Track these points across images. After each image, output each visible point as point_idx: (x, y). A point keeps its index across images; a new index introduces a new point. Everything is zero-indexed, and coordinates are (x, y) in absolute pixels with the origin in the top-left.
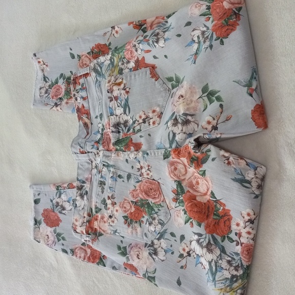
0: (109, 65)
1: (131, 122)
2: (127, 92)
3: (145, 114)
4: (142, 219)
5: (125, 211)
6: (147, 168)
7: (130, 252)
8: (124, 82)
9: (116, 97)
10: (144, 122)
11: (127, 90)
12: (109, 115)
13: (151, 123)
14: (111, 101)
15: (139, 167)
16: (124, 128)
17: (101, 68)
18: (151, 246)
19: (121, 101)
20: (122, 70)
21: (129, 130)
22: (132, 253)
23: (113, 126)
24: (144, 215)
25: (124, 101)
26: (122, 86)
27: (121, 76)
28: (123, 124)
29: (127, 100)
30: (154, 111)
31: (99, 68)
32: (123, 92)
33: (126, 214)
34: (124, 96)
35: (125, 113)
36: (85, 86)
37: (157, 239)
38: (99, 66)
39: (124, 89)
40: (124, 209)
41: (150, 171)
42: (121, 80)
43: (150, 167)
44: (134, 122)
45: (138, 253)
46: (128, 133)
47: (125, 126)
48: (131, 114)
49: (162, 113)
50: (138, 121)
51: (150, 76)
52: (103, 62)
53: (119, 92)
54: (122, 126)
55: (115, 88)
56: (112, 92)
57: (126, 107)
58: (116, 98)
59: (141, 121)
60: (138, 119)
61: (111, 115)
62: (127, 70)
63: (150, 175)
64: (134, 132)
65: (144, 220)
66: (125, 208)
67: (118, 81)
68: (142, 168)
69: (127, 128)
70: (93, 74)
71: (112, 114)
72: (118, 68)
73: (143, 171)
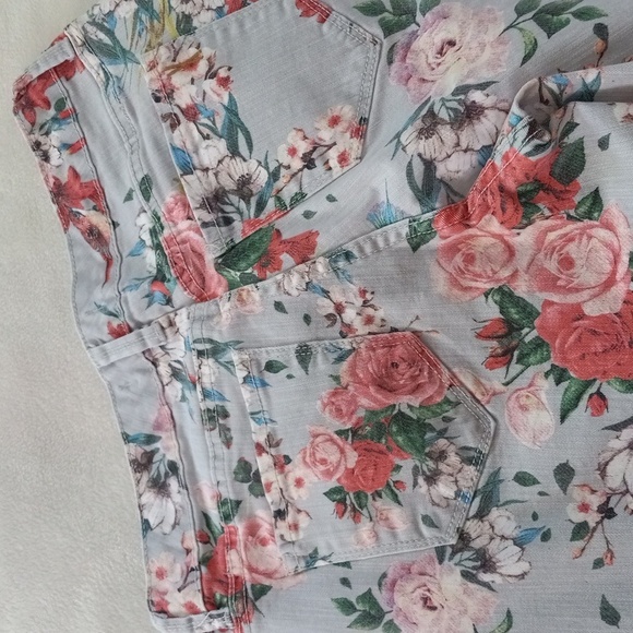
0: (136, 15)
1: (262, 177)
2: (225, 82)
3: (305, 138)
4: (396, 477)
5: (329, 474)
6: (359, 302)
7: (391, 602)
8: (207, 51)
9: (189, 108)
10: (309, 163)
11: (223, 73)
12: (179, 172)
13: (334, 163)
14: (173, 127)
15: (331, 310)
16: (243, 205)
17: (110, 33)
18: (461, 550)
19: (212, 117)
20: (187, 18)
21: (261, 206)
22: (400, 601)
23: (202, 206)
24: (398, 461)
25: (223, 113)
26: (202, 67)
27: (190, 38)
28: (234, 192)
29: (231, 110)
30: (335, 121)
31: (102, 36)
32: (210, 85)
33: (332, 483)
34: (215, 98)
35: (234, 152)
36: (68, 106)
37: (475, 517)
38: (101, 28)
39: (211, 74)
40: (322, 468)
41: (372, 306)
42: (193, 51)
43: (368, 296)
44: (274, 176)
45: (420, 591)
46: (262, 217)
47: (246, 198)
48: (258, 153)
49: (363, 121)
50: (288, 167)
51: (300, 12)
52: (111, 13)
53: (193, 89)
54: (234, 199)
55: (178, 79)
56: (170, 96)
57: (234, 131)
58: (192, 113)
59: (297, 164)
60: (285, 159)
61: (185, 173)
62: (206, 16)
63: (378, 321)
64: (283, 208)
65: (405, 475)
66: (323, 462)
67: (182, 58)
68: (339, 308)
69: (253, 201)
70: (90, 60)
71: (188, 169)
72: (174, 16)
73: (350, 315)
